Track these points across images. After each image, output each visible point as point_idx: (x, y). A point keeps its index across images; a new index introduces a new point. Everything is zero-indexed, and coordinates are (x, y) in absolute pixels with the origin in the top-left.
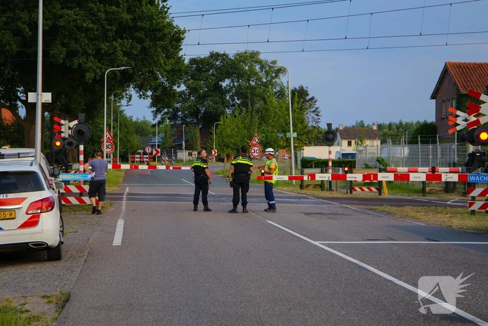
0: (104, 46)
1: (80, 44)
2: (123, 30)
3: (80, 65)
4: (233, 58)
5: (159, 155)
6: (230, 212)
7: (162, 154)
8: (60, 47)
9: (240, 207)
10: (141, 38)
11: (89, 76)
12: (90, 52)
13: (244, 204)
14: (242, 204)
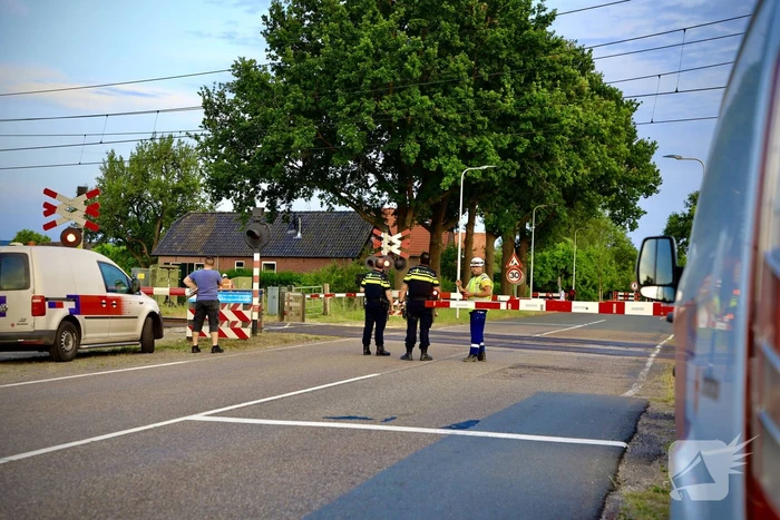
0: (471, 142)
1: (439, 140)
2: (504, 121)
3: (439, 167)
6: (403, 358)
8: (413, 143)
9: (416, 350)
10: (529, 131)
12: (454, 149)
13: (424, 347)
14: (421, 347)
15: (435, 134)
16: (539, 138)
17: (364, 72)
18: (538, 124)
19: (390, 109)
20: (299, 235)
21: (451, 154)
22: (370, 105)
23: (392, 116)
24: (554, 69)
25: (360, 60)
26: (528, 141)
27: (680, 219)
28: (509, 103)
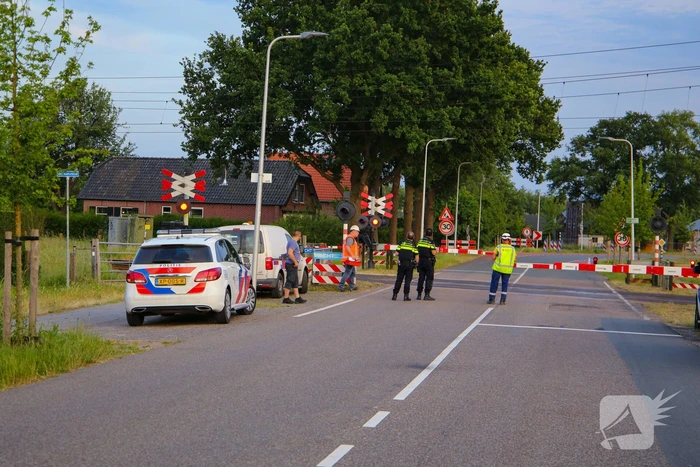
0: (430, 114)
1: (404, 112)
2: (454, 96)
3: (403, 135)
4: (657, 120)
5: (540, 239)
7: (543, 239)
8: (382, 115)
10: (476, 105)
11: (412, 147)
12: (415, 120)
15: (401, 108)
16: (484, 110)
17: (341, 54)
18: (483, 98)
19: (362, 85)
20: (225, 182)
21: (414, 123)
22: (345, 81)
23: (364, 91)
24: (493, 49)
25: (338, 43)
26: (473, 113)
27: (562, 163)
28: (460, 81)
